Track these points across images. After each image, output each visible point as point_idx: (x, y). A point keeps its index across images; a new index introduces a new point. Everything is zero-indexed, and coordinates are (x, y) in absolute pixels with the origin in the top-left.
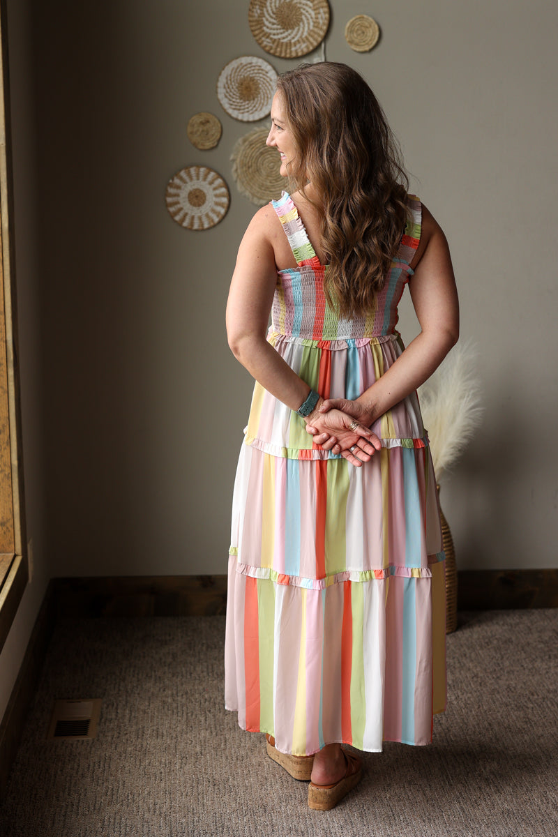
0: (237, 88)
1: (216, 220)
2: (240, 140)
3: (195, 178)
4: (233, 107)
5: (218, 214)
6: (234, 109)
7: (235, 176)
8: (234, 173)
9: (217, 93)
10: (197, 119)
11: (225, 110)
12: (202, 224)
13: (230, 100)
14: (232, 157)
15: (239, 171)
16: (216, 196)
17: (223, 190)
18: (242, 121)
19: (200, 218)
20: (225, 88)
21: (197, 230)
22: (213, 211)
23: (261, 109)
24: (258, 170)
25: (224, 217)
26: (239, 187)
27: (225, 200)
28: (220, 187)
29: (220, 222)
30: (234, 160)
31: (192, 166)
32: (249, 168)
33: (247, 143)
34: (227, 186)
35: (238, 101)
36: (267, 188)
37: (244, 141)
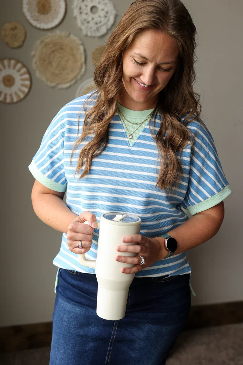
0: (36, 5)
1: (22, 96)
2: (38, 42)
3: (7, 66)
4: (34, 18)
5: (23, 92)
6: (35, 20)
7: (34, 66)
8: (34, 64)
9: (22, 8)
10: (8, 26)
11: (28, 21)
12: (12, 99)
13: (31, 13)
14: (33, 53)
15: (38, 63)
16: (22, 80)
17: (27, 76)
18: (39, 29)
19: (11, 95)
20: (27, 4)
21: (9, 104)
22: (20, 90)
23: (52, 21)
24: (50, 63)
25: (27, 95)
26: (38, 74)
27: (28, 83)
28: (24, 74)
29: (25, 98)
30: (34, 56)
31: (5, 59)
32: (45, 61)
33: (43, 44)
34: (29, 72)
35: (37, 14)
36: (57, 75)
37: (42, 42)
